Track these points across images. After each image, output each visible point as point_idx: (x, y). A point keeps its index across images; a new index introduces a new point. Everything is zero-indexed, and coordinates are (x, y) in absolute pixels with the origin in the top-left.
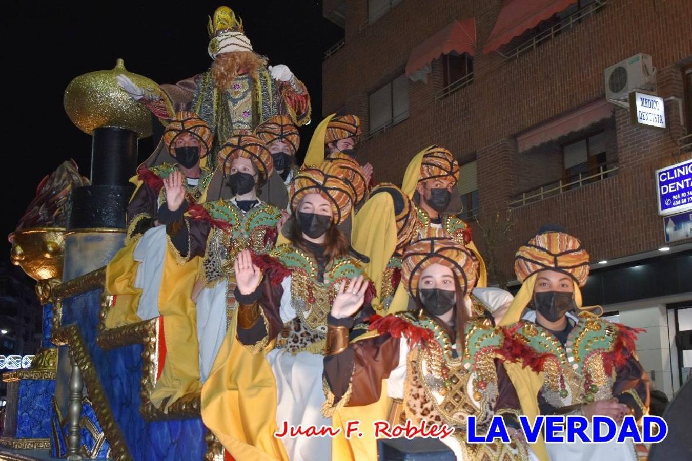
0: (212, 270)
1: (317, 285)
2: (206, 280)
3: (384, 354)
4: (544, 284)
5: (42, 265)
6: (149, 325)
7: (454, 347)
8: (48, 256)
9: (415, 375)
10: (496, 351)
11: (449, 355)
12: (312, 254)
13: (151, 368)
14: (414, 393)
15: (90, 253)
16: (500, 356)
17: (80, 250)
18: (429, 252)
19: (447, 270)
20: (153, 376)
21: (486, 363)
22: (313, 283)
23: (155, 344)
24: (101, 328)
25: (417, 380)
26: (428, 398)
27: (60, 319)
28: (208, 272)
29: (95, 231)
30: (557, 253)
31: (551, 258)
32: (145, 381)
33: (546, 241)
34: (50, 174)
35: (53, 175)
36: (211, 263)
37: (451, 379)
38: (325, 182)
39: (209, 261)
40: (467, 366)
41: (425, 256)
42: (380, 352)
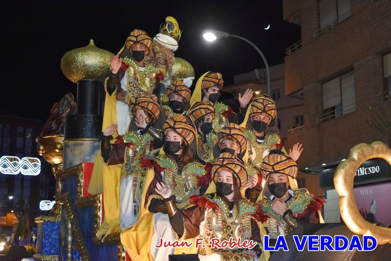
0: (129, 168)
1: (177, 176)
2: (126, 173)
3: (195, 214)
4: (272, 180)
5: (54, 156)
6: (97, 198)
7: (231, 212)
8: (57, 151)
9: (209, 225)
10: (251, 215)
11: (227, 216)
12: (175, 160)
13: (98, 219)
14: (208, 233)
15: (77, 152)
16: (253, 218)
17: (71, 151)
18: (221, 164)
19: (230, 174)
20: (99, 223)
21: (246, 221)
22: (175, 175)
23: (100, 207)
24: (78, 197)
25: (210, 227)
26: (214, 236)
27: (60, 190)
28: (127, 169)
29: (79, 140)
30: (273, 164)
31: (271, 167)
32: (95, 226)
33: (267, 159)
34: (58, 102)
35: (60, 102)
36: (128, 165)
37: (227, 227)
38: (174, 125)
39: (127, 164)
40: (237, 221)
41: (220, 166)
42: (193, 213)
